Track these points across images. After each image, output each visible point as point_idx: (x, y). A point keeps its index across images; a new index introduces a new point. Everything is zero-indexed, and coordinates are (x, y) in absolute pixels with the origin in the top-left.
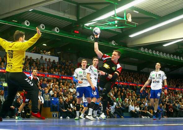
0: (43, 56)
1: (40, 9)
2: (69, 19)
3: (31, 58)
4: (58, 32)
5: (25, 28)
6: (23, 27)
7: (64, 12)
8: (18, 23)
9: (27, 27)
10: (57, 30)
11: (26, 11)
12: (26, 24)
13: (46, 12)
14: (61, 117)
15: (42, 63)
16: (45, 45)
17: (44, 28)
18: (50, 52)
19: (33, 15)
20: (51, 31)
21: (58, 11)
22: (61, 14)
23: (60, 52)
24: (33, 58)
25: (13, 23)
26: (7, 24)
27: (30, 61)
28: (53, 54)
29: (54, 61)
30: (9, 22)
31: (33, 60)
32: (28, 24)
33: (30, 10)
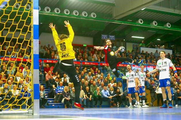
0: (158, 50)
1: (152, 8)
2: (179, 14)
3: (147, 52)
4: (170, 27)
5: (140, 26)
6: (137, 25)
7: (175, 8)
8: (132, 22)
9: (141, 25)
10: (169, 26)
11: (139, 10)
12: (140, 22)
13: (157, 10)
14: (177, 105)
15: (157, 56)
16: (159, 40)
17: (157, 25)
18: (164, 46)
19: (146, 13)
20: (163, 26)
21: (168, 8)
22: (171, 11)
23: (173, 46)
24: (148, 53)
25: (129, 23)
26: (123, 23)
27: (146, 55)
28: (167, 47)
29: (169, 54)
30: (125, 22)
31: (149, 54)
32: (141, 22)
33: (143, 9)
